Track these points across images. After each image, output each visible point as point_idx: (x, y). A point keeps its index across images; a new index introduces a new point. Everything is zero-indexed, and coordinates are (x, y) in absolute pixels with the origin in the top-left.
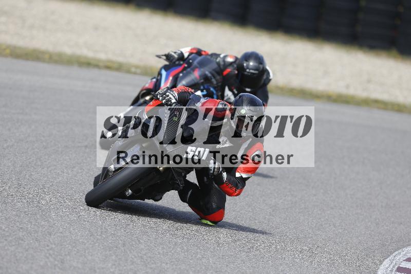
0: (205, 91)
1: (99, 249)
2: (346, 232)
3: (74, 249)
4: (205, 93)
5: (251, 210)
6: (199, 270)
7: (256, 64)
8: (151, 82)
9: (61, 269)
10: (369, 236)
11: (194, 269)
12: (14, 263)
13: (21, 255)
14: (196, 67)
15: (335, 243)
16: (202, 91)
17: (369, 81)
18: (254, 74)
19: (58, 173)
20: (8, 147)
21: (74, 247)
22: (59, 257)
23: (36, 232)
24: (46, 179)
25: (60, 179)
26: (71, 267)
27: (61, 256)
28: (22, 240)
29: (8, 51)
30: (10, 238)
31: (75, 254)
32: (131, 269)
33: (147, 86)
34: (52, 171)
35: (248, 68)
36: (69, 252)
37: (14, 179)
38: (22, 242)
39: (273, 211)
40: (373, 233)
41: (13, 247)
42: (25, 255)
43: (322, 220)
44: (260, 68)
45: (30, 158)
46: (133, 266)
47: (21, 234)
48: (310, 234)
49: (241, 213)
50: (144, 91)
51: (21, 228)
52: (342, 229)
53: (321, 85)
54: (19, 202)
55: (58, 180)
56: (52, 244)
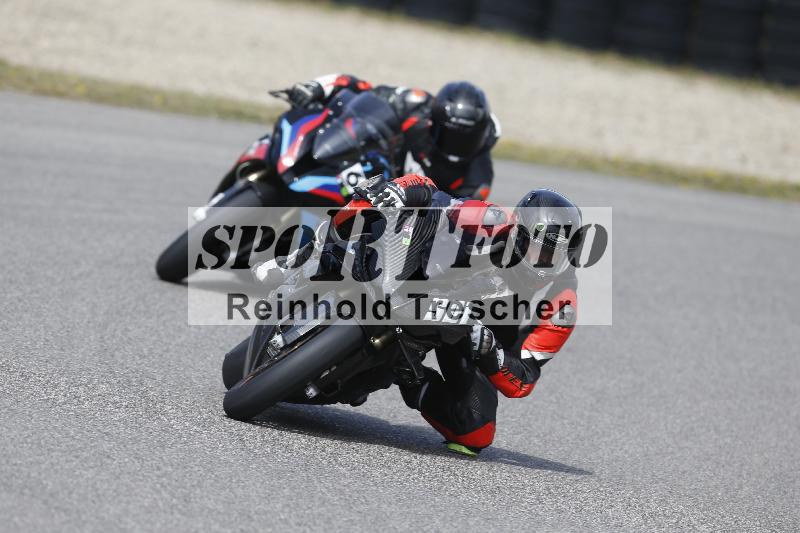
0: (368, 164)
1: (259, 474)
2: (740, 442)
3: (210, 474)
4: (369, 167)
5: (555, 400)
6: (452, 517)
7: (470, 108)
8: (261, 145)
9: (184, 514)
10: (784, 451)
11: (443, 514)
12: (93, 502)
13: (106, 486)
14: (350, 116)
15: (718, 463)
16: (363, 164)
17: (785, 149)
18: (465, 126)
19: (179, 327)
20: (81, 275)
21: (209, 470)
22: (180, 490)
23: (136, 441)
24: (154, 338)
25: (183, 338)
26: (202, 510)
27: (184, 488)
28: (108, 457)
29: (81, 89)
30: (85, 454)
31: (212, 485)
32: (320, 514)
33: (252, 153)
34: (167, 324)
35: (454, 116)
36: (199, 482)
37: (92, 337)
38: (109, 461)
39: (598, 401)
40: (792, 445)
41: (91, 470)
42: (114, 487)
43: (694, 419)
44: (478, 114)
45: (124, 298)
46: (323, 509)
47: (106, 446)
48: (668, 446)
49: (535, 406)
50: (246, 164)
51: (107, 434)
52: (731, 436)
53: (691, 157)
54: (102, 383)
55: (179, 341)
56: (165, 464)
